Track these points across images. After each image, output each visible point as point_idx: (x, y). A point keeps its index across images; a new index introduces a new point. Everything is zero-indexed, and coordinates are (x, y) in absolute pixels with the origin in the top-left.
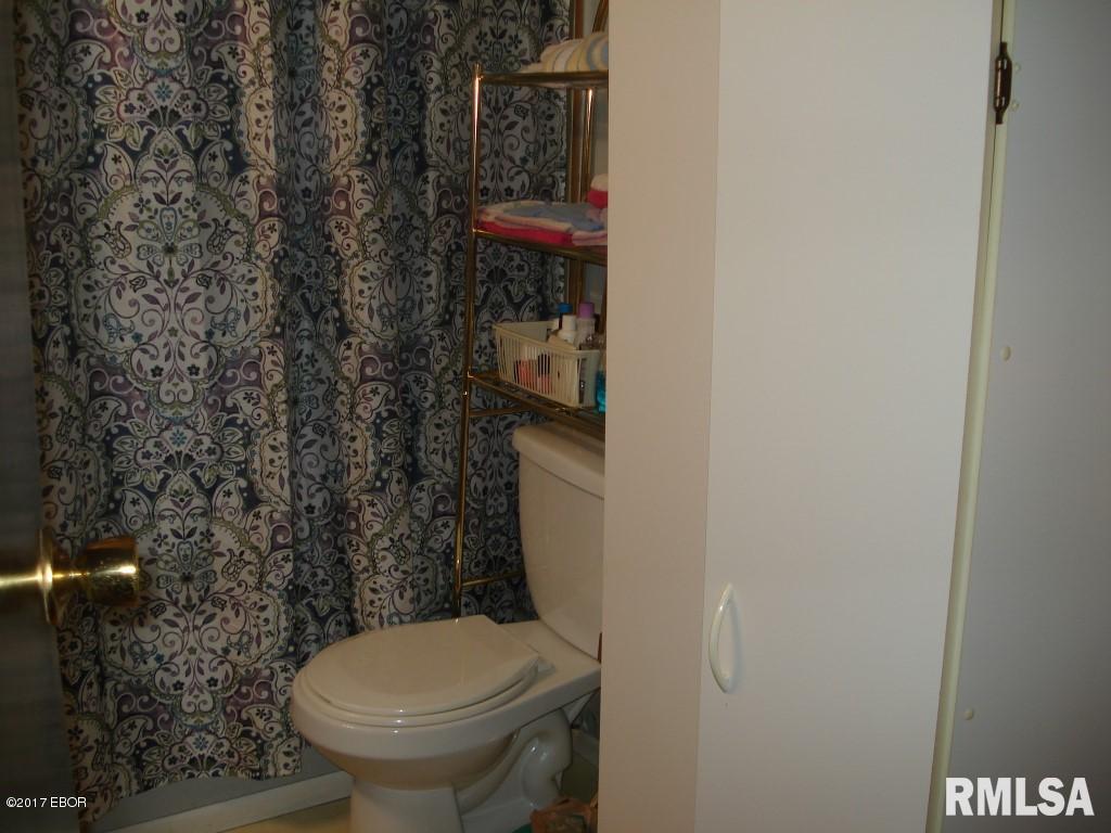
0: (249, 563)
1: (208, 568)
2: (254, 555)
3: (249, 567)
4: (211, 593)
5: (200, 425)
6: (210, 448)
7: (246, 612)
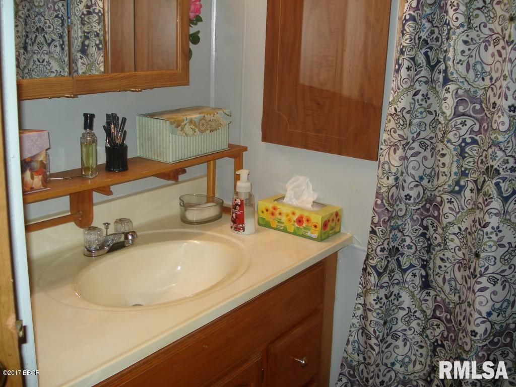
0: (419, 319)
1: (394, 316)
2: (422, 315)
3: (418, 321)
4: (392, 331)
5: (406, 230)
6: (409, 245)
7: (410, 345)
